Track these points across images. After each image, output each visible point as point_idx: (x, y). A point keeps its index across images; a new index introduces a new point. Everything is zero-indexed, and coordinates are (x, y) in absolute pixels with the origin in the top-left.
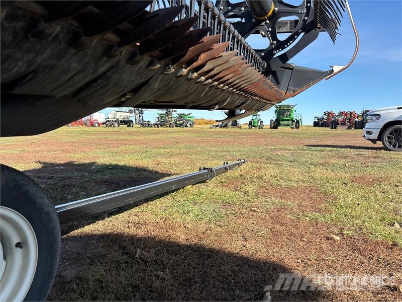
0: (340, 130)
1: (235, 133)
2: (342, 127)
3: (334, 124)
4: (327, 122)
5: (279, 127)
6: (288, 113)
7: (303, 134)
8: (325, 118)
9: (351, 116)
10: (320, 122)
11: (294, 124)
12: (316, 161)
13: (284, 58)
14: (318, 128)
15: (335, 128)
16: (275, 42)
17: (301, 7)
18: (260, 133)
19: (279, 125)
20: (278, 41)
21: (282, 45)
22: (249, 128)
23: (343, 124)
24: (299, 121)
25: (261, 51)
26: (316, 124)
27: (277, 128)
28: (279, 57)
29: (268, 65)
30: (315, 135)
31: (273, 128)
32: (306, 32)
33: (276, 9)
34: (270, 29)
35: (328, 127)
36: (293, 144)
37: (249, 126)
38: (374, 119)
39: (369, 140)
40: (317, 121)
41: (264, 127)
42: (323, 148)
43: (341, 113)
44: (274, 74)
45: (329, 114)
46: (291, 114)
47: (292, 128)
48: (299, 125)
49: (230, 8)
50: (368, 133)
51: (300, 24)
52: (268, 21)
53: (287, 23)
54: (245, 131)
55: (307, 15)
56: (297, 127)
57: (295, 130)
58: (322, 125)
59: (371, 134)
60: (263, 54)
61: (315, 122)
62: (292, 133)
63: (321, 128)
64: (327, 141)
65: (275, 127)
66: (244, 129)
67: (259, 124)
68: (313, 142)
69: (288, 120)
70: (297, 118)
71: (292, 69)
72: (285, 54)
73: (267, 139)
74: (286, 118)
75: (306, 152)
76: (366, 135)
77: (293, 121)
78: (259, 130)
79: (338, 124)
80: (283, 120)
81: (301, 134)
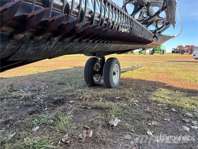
0: (185, 55)
1: (133, 56)
2: (186, 53)
3: (183, 52)
4: (179, 51)
5: (154, 54)
6: (159, 47)
7: (166, 57)
8: (178, 49)
9: (192, 48)
10: (175, 51)
11: (162, 52)
12: (170, 65)
13: (160, 33)
14: (174, 54)
15: (183, 54)
16: (157, 28)
17: (165, 18)
18: (145, 56)
19: (154, 52)
20: (158, 28)
21: (159, 29)
22: (139, 54)
23: (187, 51)
24: (164, 51)
25: (153, 31)
26: (173, 52)
27: (153, 54)
28: (158, 32)
29: (155, 35)
30: (172, 57)
31: (151, 54)
32: (166, 25)
33: (158, 19)
34: (156, 24)
35: (179, 53)
36: (161, 61)
37: (139, 53)
38: (197, 49)
39: (194, 58)
40: (174, 50)
41: (146, 54)
42: (174, 62)
43: (187, 46)
44: (156, 37)
45: (180, 46)
46: (160, 47)
47: (160, 54)
48: (164, 52)
49: (144, 18)
50: (194, 55)
51: (165, 23)
52: (155, 22)
53: (161, 22)
54: (137, 55)
55: (167, 20)
56: (163, 54)
57: (162, 55)
58: (176, 53)
59: (195, 56)
60: (153, 32)
61: (172, 51)
62: (160, 56)
63: (176, 54)
64: (177, 59)
65: (152, 54)
66: (136, 55)
67: (144, 52)
68: (170, 60)
69: (159, 50)
70: (163, 49)
71: (162, 36)
72: (160, 31)
73: (149, 59)
74: (158, 49)
75: (166, 63)
76: (193, 56)
77: (161, 50)
78: (144, 55)
79: (185, 52)
80: (156, 50)
81: (165, 57)
